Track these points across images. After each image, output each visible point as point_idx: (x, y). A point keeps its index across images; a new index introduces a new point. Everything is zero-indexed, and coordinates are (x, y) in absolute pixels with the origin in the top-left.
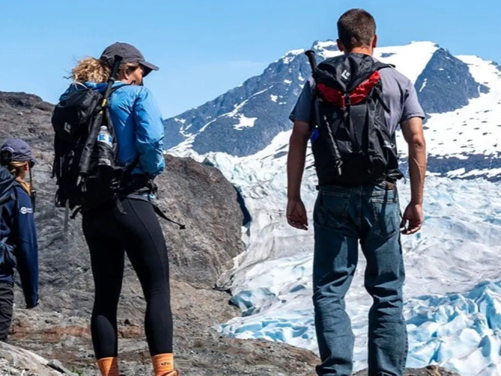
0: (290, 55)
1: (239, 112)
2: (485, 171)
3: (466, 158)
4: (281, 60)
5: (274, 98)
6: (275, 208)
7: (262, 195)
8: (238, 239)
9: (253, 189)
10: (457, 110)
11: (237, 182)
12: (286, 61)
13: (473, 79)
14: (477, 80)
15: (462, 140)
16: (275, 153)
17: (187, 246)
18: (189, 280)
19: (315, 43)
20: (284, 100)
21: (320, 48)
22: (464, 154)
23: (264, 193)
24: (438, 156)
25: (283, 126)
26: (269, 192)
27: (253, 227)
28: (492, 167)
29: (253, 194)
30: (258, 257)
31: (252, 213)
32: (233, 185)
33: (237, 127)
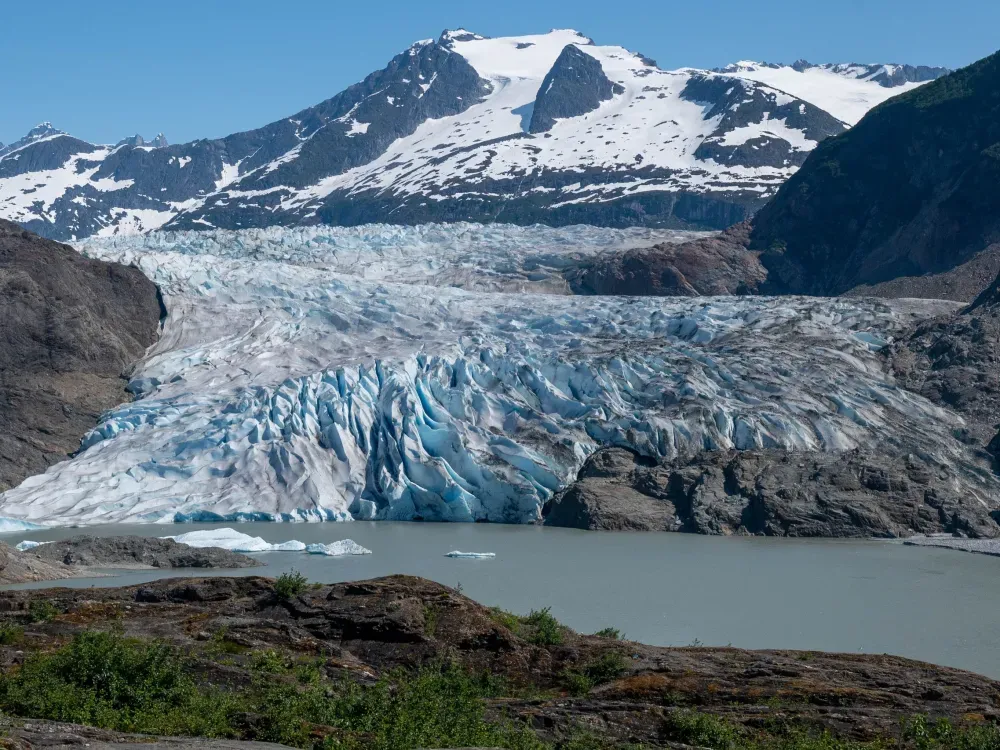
0: (417, 46)
1: (351, 116)
2: (603, 185)
3: (583, 171)
4: (407, 52)
5: (390, 100)
6: (188, 303)
7: (179, 293)
8: (152, 332)
9: (171, 288)
10: (586, 114)
11: (159, 282)
12: (412, 53)
13: (606, 78)
14: (610, 79)
15: (583, 150)
16: (387, 164)
17: (96, 343)
18: (96, 371)
19: (445, 33)
20: (401, 102)
21: (449, 39)
22: (582, 166)
23: (180, 290)
24: (554, 169)
25: (400, 132)
26: (186, 289)
27: (167, 321)
28: (609, 182)
29: (170, 291)
30: (165, 348)
31: (168, 308)
32: (154, 284)
33: (349, 133)
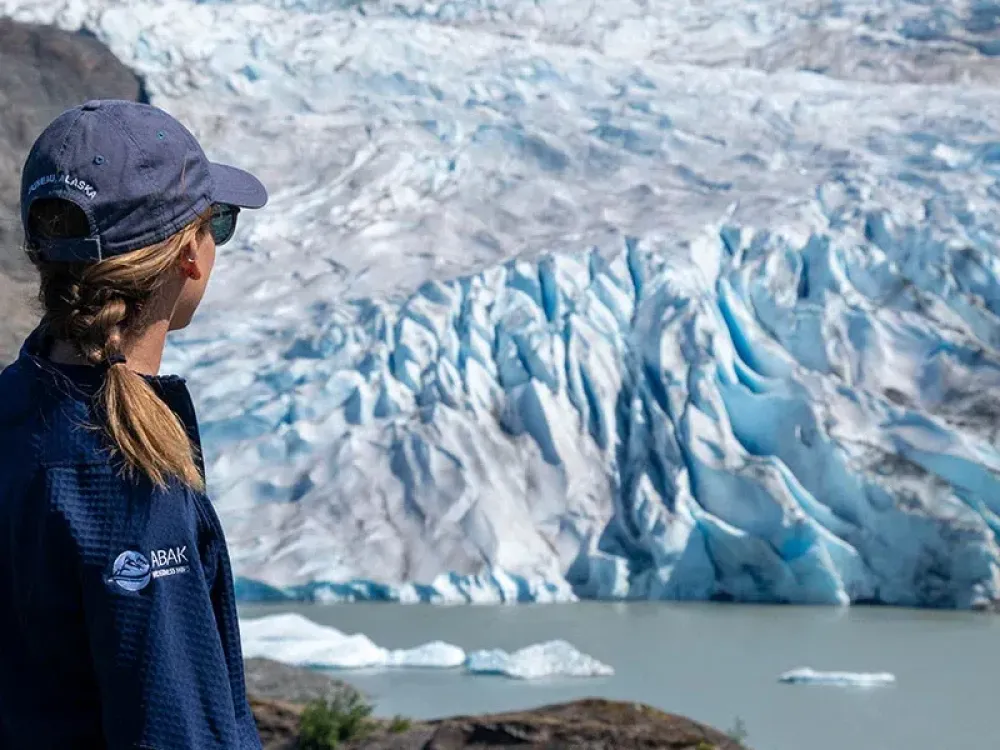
7: (186, 89)
9: (171, 79)
11: (143, 66)
23: (190, 84)
26: (204, 81)
29: (168, 87)
32: (132, 71)
